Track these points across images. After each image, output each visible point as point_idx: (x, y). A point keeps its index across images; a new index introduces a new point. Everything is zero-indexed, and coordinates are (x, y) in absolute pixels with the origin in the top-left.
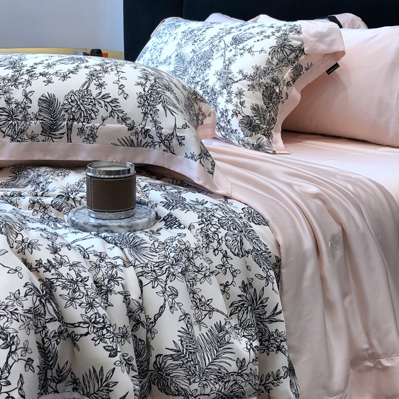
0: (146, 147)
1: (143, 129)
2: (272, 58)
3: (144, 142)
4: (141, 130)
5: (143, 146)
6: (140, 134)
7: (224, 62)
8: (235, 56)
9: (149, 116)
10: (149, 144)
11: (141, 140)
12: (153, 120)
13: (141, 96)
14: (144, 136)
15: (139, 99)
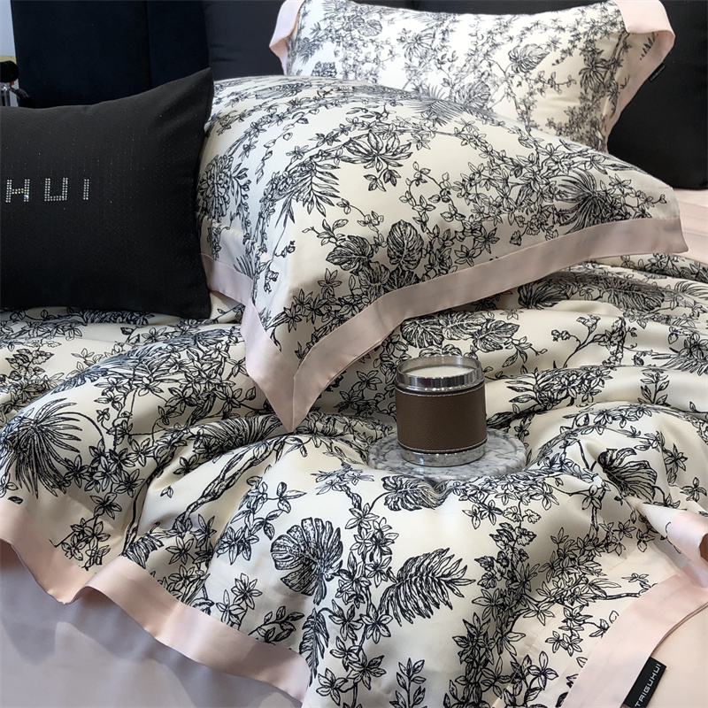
2: (586, 91)
7: (518, 108)
8: (531, 94)
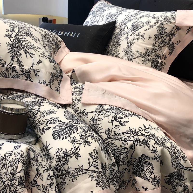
0: (14, 78)
1: (11, 66)
3: (12, 74)
4: (10, 67)
5: (12, 77)
6: (9, 70)
9: (15, 58)
10: (15, 76)
11: (10, 73)
12: (18, 60)
13: (9, 45)
14: (12, 71)
15: (8, 47)
